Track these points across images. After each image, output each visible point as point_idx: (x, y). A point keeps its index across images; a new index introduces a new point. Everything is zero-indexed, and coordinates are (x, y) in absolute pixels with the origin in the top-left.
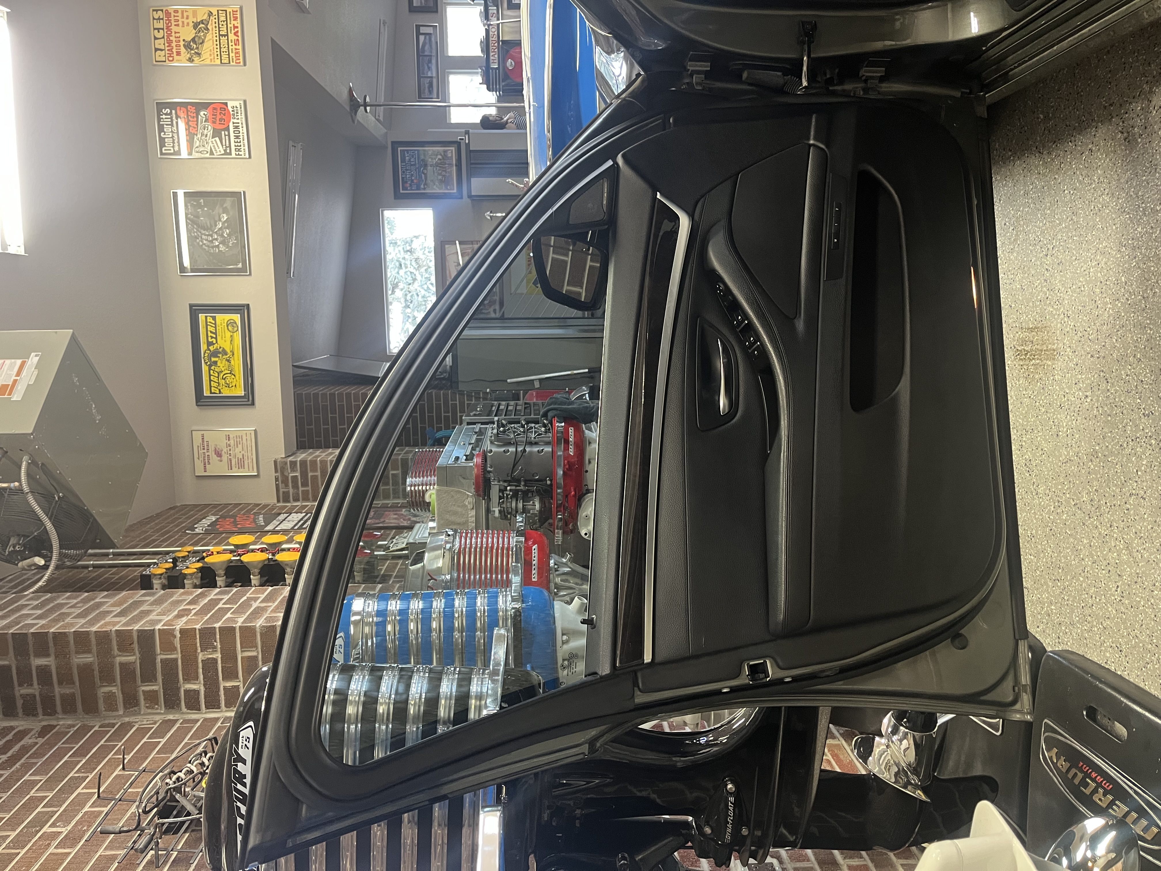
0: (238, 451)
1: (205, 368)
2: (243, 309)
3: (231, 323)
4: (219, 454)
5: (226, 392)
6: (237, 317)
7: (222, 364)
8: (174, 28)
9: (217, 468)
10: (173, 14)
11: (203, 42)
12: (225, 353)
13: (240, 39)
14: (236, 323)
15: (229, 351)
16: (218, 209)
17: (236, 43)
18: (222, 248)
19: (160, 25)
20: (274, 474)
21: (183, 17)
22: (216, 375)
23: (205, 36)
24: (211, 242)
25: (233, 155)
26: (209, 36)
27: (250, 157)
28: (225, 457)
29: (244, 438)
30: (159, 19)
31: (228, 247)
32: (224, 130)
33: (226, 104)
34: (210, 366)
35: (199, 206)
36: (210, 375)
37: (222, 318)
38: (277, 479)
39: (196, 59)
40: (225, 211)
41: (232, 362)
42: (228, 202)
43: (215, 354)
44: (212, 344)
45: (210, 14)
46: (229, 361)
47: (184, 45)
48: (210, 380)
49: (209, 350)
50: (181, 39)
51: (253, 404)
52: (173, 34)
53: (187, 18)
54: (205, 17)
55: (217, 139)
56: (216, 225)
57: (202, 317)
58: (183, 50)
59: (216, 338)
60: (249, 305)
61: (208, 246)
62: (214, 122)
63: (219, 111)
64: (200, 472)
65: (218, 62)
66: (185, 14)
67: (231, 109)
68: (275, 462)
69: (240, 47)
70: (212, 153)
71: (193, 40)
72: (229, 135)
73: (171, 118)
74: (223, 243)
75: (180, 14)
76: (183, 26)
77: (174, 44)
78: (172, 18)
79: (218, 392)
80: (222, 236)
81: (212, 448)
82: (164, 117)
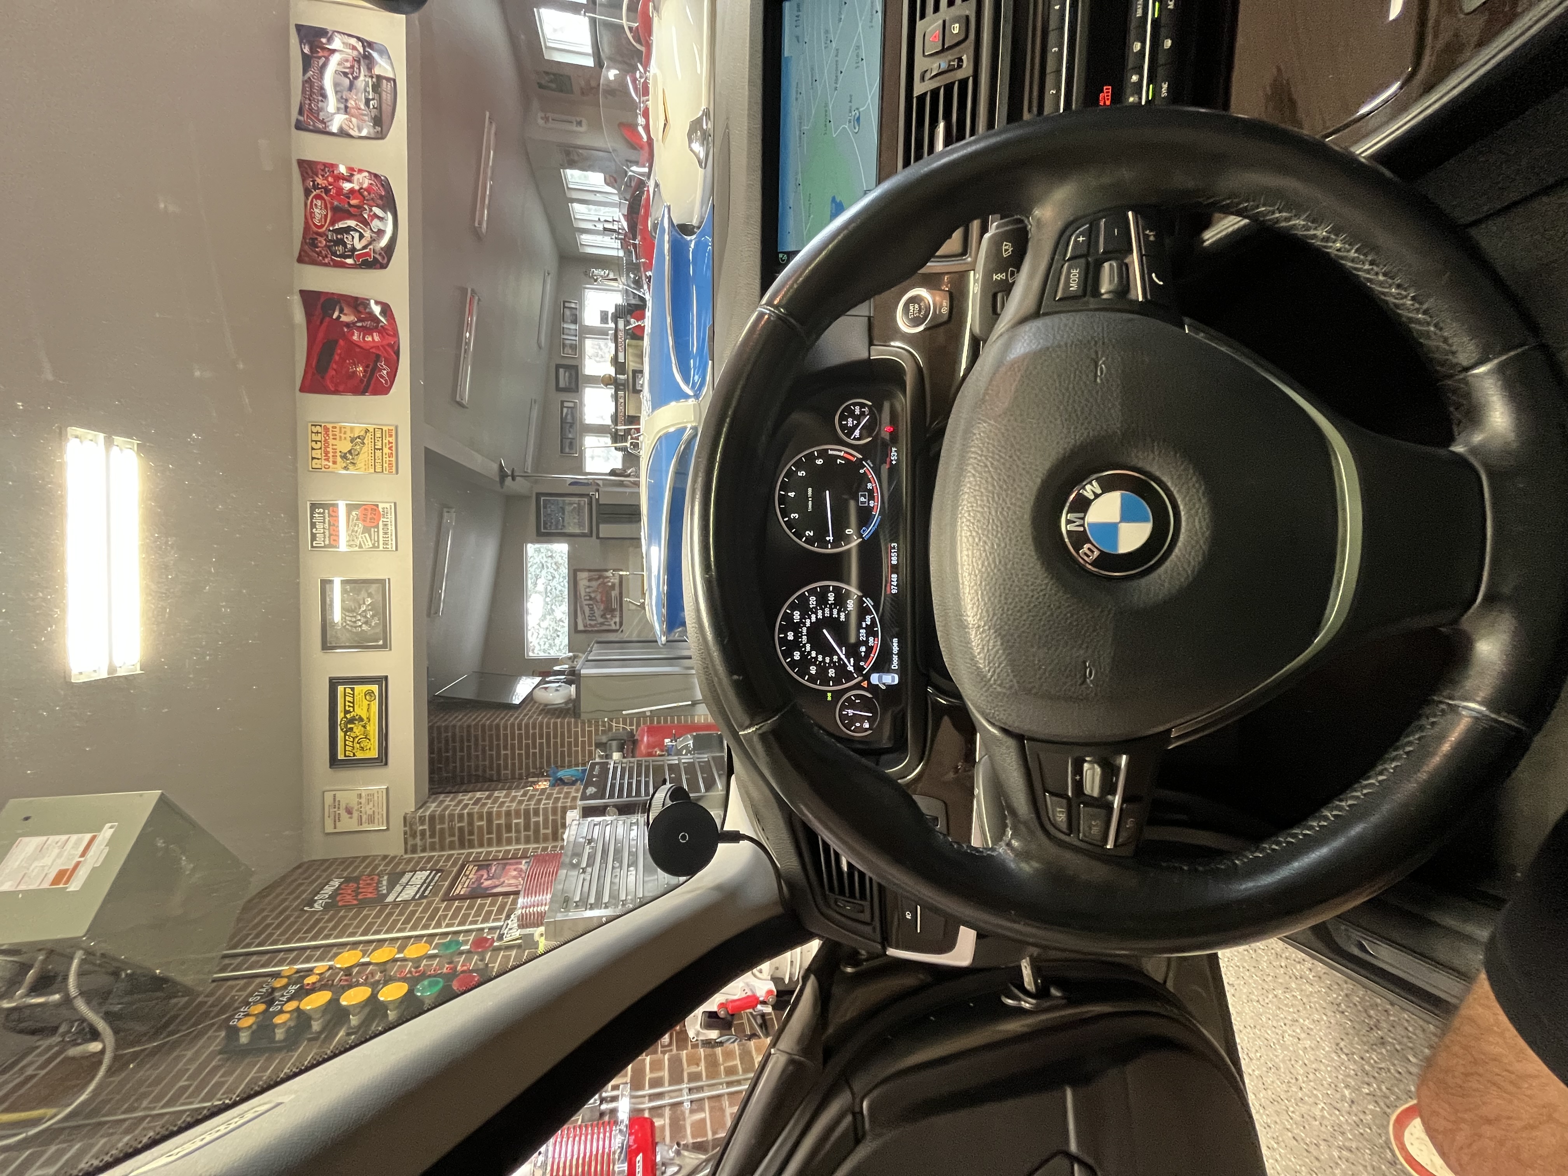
0: (368, 809)
1: (340, 734)
2: (382, 681)
3: (370, 693)
4: (349, 811)
5: (360, 755)
6: (375, 688)
7: (357, 730)
8: (331, 441)
9: (348, 824)
10: (331, 429)
11: (359, 454)
12: (361, 719)
13: (394, 453)
14: (373, 692)
15: (365, 718)
16: (363, 594)
17: (390, 455)
18: (365, 627)
19: (318, 438)
20: (402, 829)
21: (340, 432)
22: (352, 740)
23: (361, 449)
24: (355, 622)
25: (381, 548)
26: (365, 449)
27: (397, 549)
28: (355, 815)
29: (376, 795)
30: (317, 433)
31: (370, 626)
32: (374, 527)
33: (377, 506)
34: (345, 733)
36: (345, 740)
37: (360, 689)
38: (405, 833)
39: (351, 467)
40: (370, 595)
41: (368, 728)
42: (373, 588)
43: (352, 721)
44: (349, 712)
45: (367, 431)
46: (364, 727)
47: (341, 457)
48: (345, 745)
49: (345, 717)
50: (338, 451)
51: (386, 764)
52: (330, 446)
53: (345, 433)
54: (362, 433)
55: (367, 535)
56: (360, 608)
57: (340, 689)
58: (339, 459)
59: (353, 707)
60: (386, 678)
61: (351, 626)
62: (364, 521)
63: (370, 511)
64: (329, 829)
65: (373, 470)
66: (343, 430)
67: (381, 510)
68: (405, 818)
69: (393, 459)
70: (361, 547)
71: (350, 452)
72: (378, 532)
73: (324, 517)
74: (366, 623)
75: (338, 430)
76: (340, 439)
77: (331, 455)
78: (330, 433)
79: (352, 755)
80: (365, 617)
81: (343, 805)
82: (317, 515)
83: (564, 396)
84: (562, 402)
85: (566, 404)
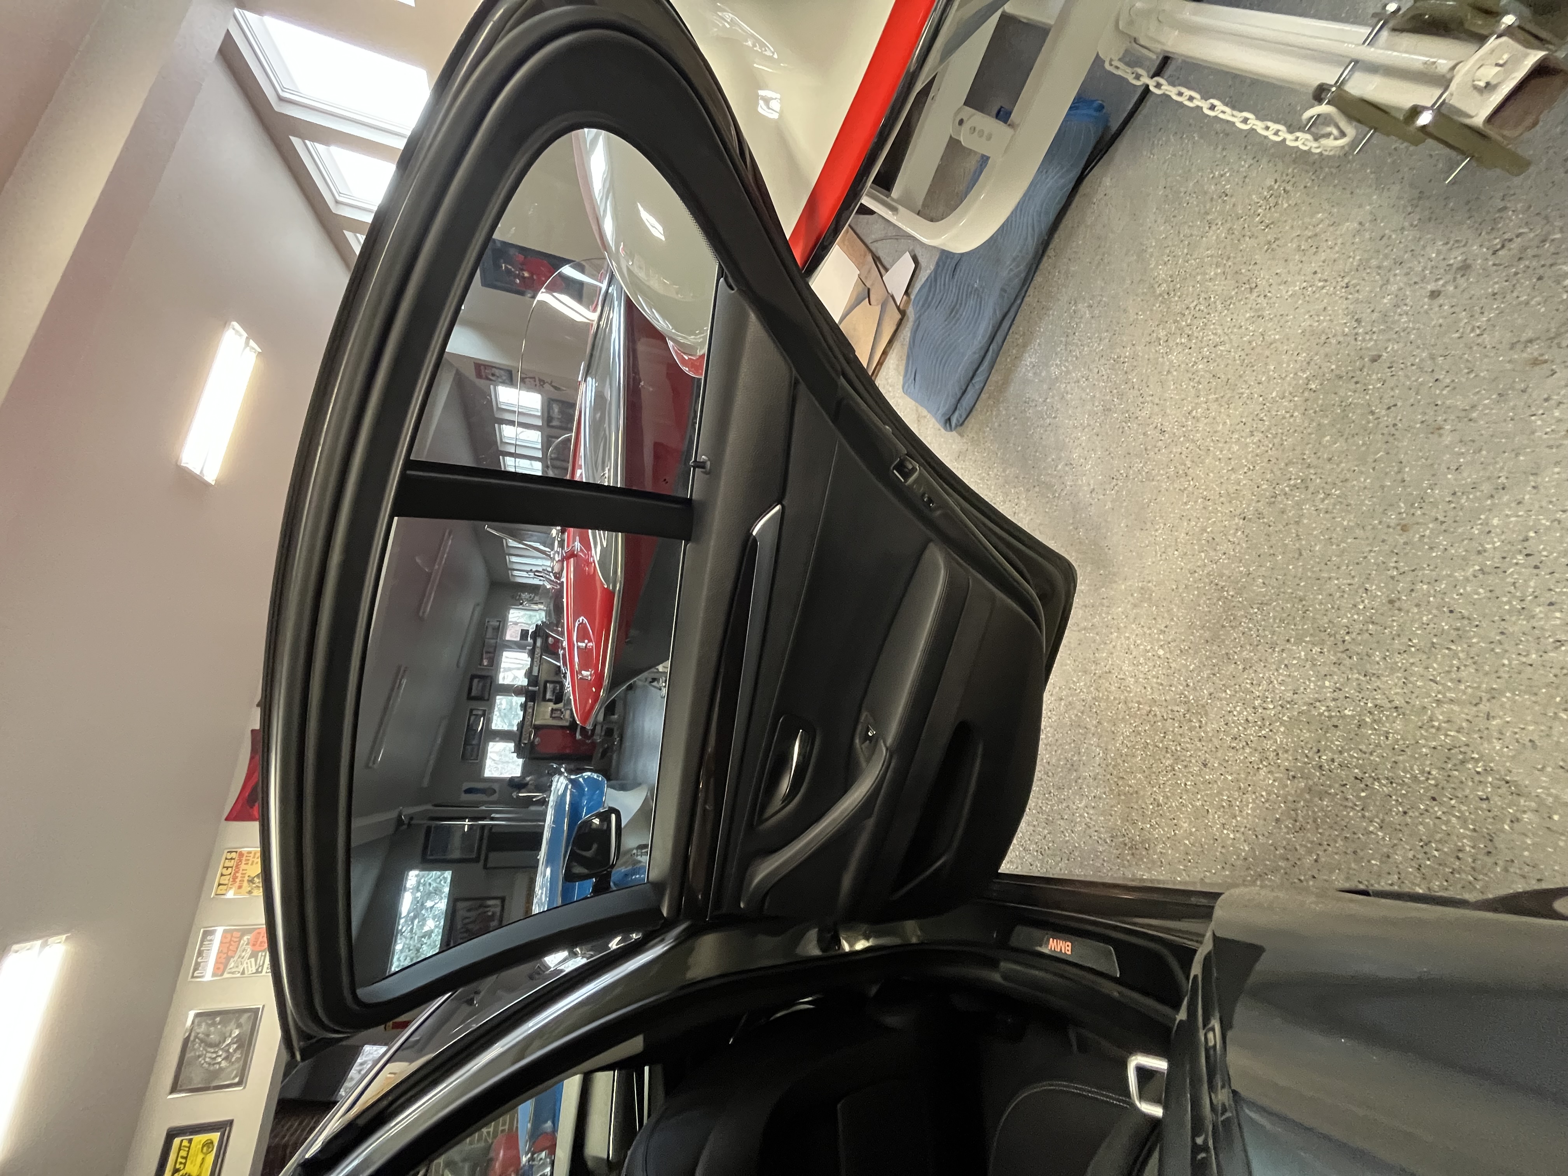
2: (226, 1127)
3: (208, 1144)
6: (216, 1136)
8: (243, 866)
10: (246, 855)
14: (212, 1142)
16: (232, 1025)
18: (224, 1064)
21: (254, 857)
24: (215, 1059)
25: (264, 973)
30: (231, 859)
31: (230, 1062)
32: (262, 951)
35: (214, 1024)
37: (199, 1139)
39: (255, 891)
40: (239, 1026)
42: (244, 1017)
44: (178, 1170)
47: (248, 881)
50: (247, 876)
52: (241, 871)
53: (258, 858)
55: (253, 960)
56: (224, 1041)
57: (177, 1141)
58: (245, 884)
59: (185, 1164)
60: (232, 1122)
61: (209, 1063)
62: (254, 945)
63: (262, 935)
66: (257, 855)
70: (243, 973)
72: (265, 955)
74: (226, 1059)
75: (252, 855)
76: (252, 864)
77: (238, 880)
78: (244, 858)
80: (228, 1051)
82: (207, 943)
83: (473, 704)
84: (471, 711)
85: (475, 712)
